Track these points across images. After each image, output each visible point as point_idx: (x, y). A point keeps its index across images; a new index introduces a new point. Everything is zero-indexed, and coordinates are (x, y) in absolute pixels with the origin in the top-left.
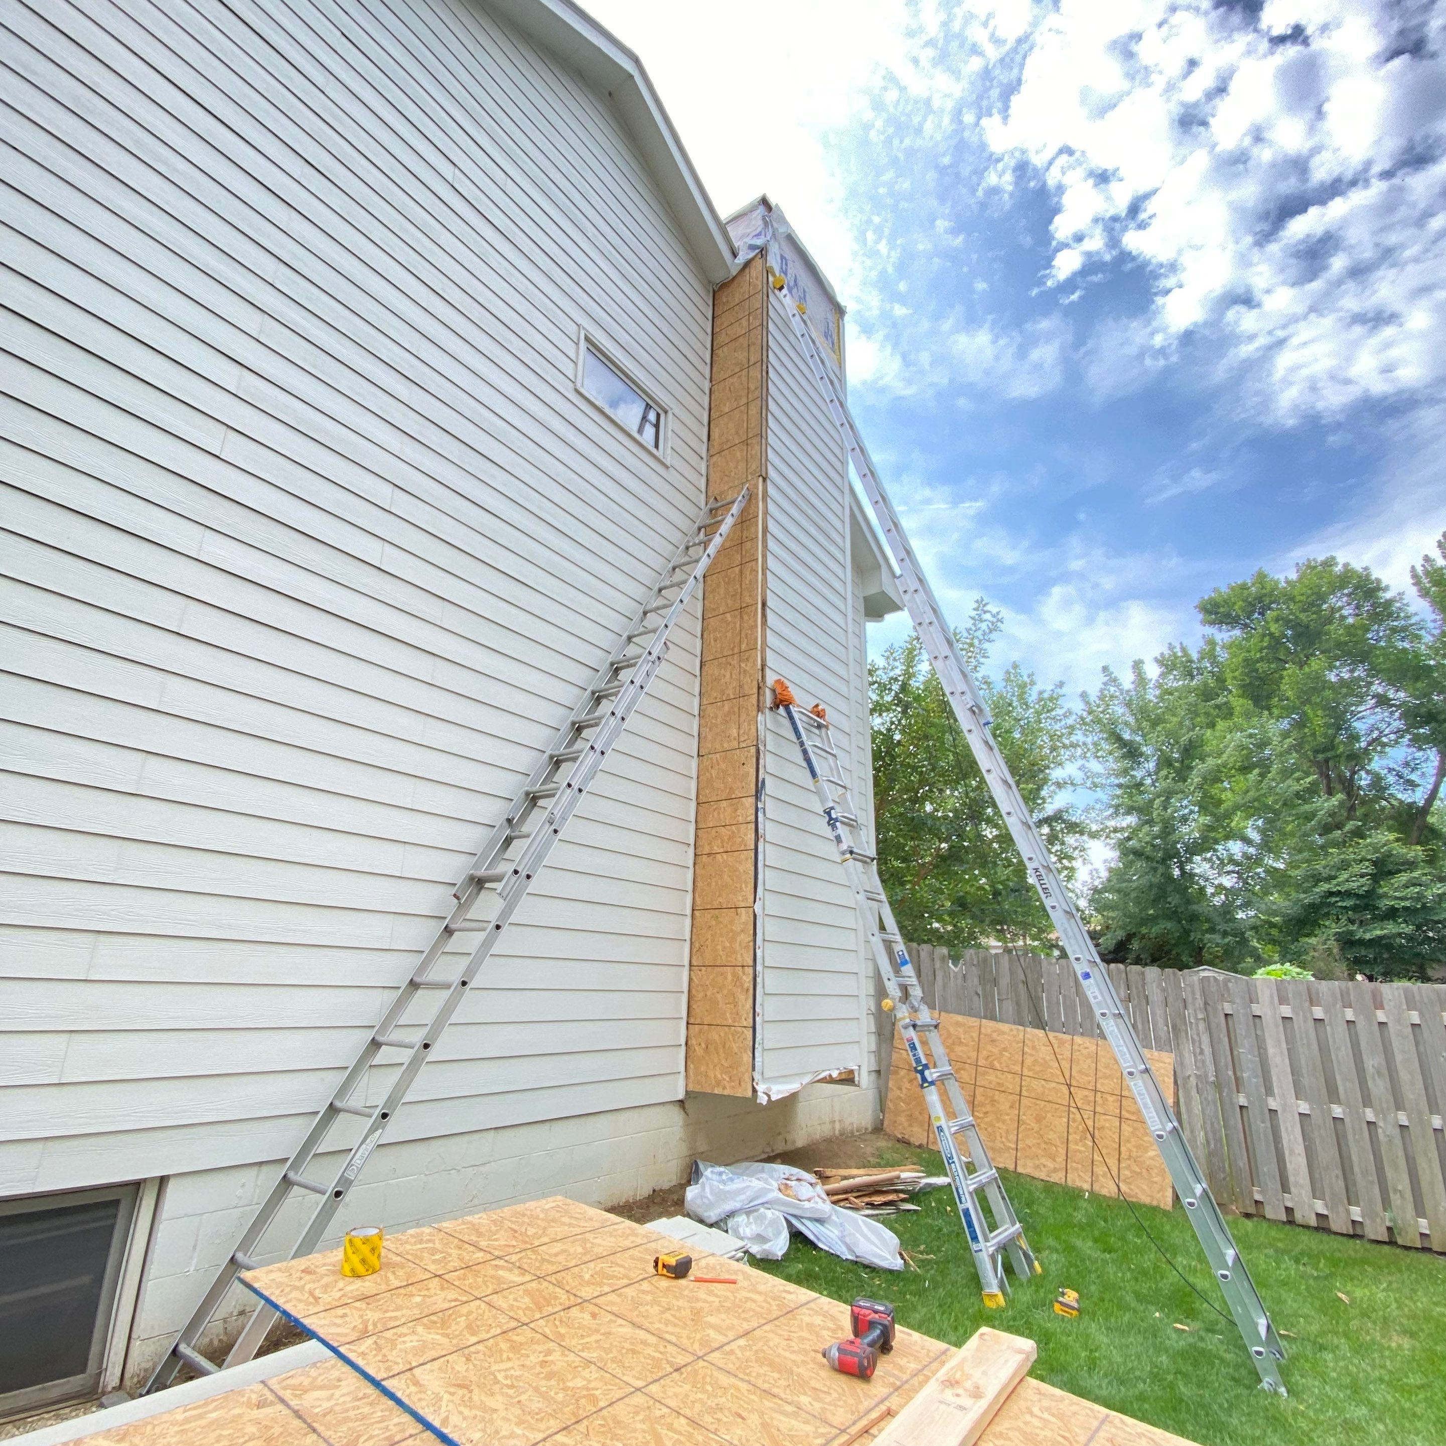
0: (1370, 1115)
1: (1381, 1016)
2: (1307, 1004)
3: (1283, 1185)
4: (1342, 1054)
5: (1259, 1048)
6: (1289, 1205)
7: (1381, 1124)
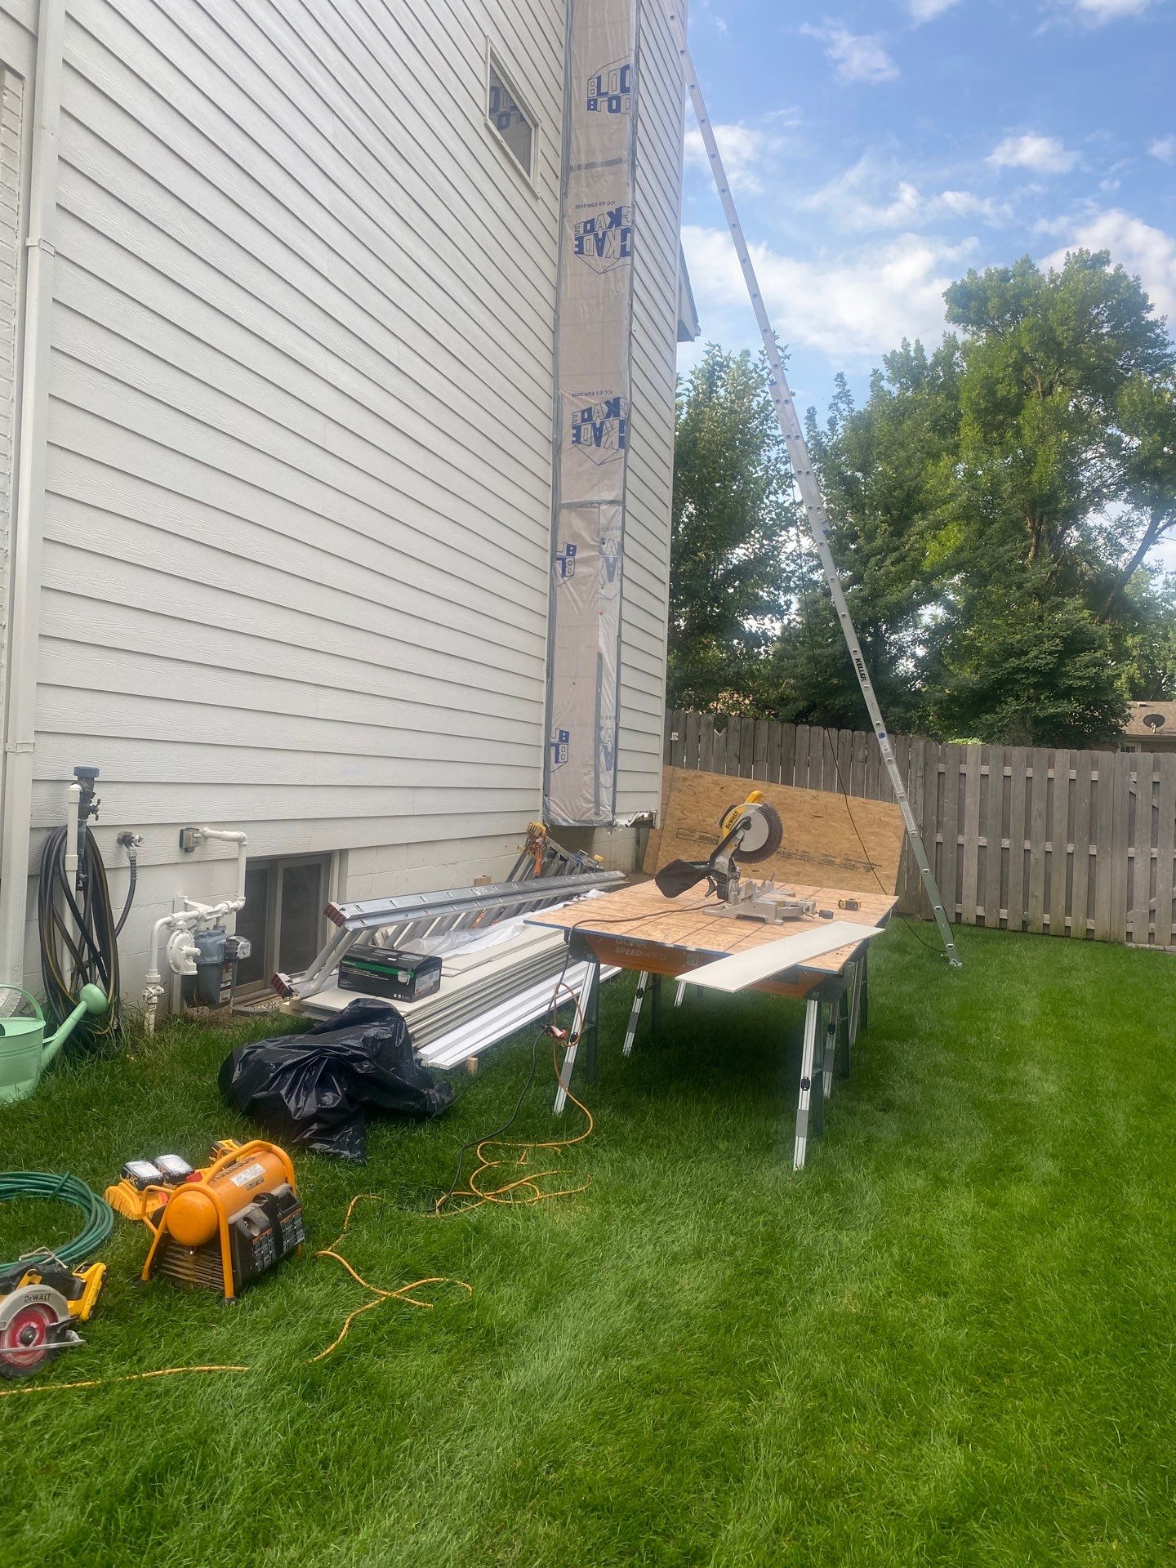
0: (1027, 845)
1: (1051, 774)
2: (1002, 764)
3: (957, 898)
4: (1018, 804)
5: (960, 798)
6: (959, 911)
7: (1033, 851)
